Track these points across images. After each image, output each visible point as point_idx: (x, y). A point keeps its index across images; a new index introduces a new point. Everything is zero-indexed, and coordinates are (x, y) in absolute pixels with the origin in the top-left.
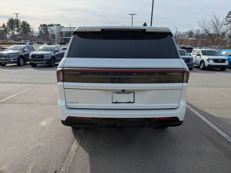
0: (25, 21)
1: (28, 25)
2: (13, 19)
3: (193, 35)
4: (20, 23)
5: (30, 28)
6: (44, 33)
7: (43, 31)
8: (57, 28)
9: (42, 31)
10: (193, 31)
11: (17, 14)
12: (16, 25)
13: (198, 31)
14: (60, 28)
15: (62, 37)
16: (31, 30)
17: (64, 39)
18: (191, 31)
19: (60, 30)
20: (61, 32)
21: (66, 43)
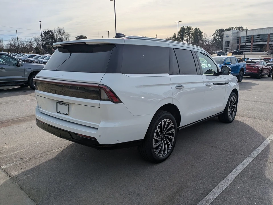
0: (197, 28)
1: (201, 32)
2: (185, 27)
4: (191, 31)
5: (202, 36)
6: (219, 40)
7: (218, 37)
8: (234, 32)
9: (216, 38)
11: (178, 22)
12: (187, 34)
14: (238, 32)
15: (238, 44)
16: (204, 37)
17: (241, 46)
19: (237, 35)
20: (238, 37)
21: (243, 51)
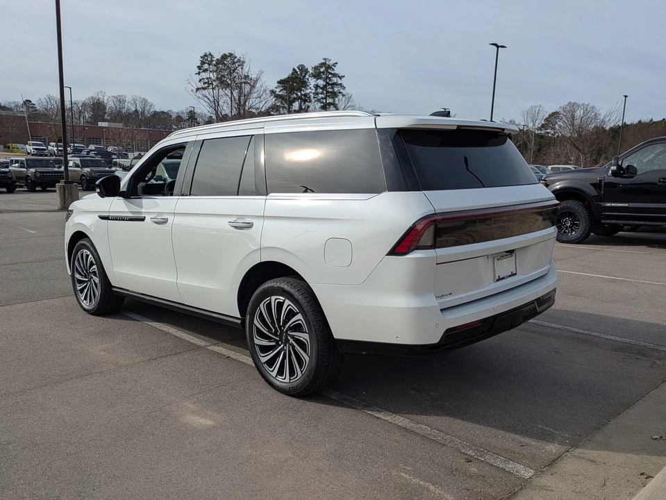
3: (105, 113)
10: (105, 101)
13: (120, 101)
18: (98, 100)
